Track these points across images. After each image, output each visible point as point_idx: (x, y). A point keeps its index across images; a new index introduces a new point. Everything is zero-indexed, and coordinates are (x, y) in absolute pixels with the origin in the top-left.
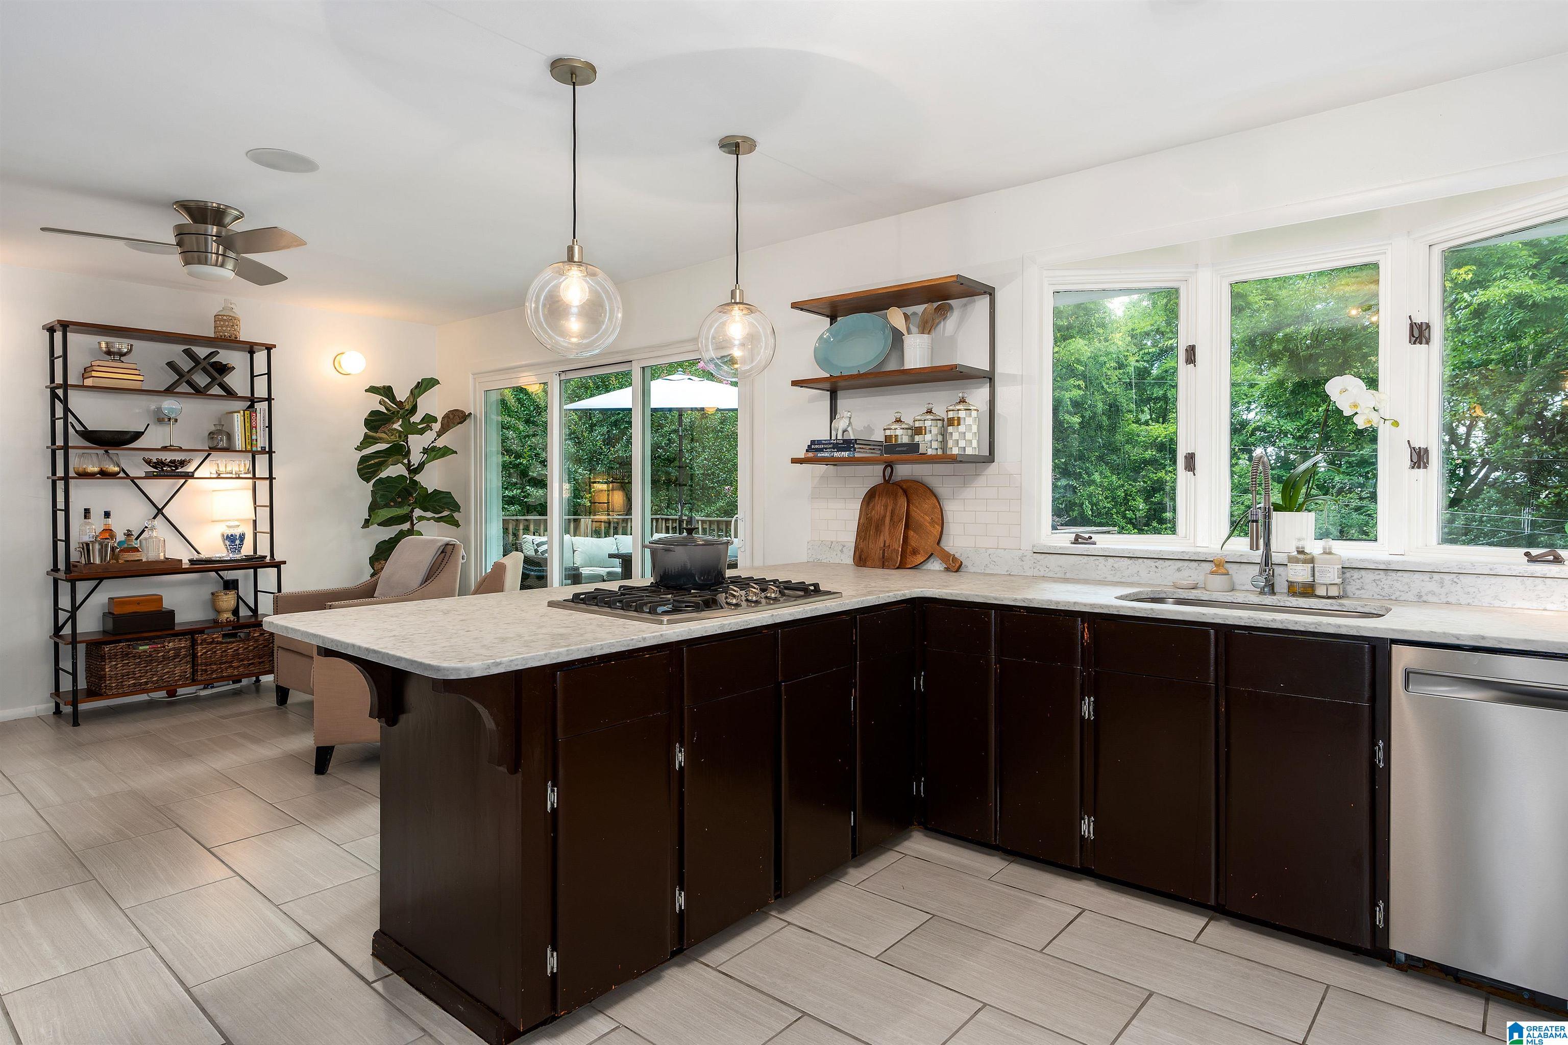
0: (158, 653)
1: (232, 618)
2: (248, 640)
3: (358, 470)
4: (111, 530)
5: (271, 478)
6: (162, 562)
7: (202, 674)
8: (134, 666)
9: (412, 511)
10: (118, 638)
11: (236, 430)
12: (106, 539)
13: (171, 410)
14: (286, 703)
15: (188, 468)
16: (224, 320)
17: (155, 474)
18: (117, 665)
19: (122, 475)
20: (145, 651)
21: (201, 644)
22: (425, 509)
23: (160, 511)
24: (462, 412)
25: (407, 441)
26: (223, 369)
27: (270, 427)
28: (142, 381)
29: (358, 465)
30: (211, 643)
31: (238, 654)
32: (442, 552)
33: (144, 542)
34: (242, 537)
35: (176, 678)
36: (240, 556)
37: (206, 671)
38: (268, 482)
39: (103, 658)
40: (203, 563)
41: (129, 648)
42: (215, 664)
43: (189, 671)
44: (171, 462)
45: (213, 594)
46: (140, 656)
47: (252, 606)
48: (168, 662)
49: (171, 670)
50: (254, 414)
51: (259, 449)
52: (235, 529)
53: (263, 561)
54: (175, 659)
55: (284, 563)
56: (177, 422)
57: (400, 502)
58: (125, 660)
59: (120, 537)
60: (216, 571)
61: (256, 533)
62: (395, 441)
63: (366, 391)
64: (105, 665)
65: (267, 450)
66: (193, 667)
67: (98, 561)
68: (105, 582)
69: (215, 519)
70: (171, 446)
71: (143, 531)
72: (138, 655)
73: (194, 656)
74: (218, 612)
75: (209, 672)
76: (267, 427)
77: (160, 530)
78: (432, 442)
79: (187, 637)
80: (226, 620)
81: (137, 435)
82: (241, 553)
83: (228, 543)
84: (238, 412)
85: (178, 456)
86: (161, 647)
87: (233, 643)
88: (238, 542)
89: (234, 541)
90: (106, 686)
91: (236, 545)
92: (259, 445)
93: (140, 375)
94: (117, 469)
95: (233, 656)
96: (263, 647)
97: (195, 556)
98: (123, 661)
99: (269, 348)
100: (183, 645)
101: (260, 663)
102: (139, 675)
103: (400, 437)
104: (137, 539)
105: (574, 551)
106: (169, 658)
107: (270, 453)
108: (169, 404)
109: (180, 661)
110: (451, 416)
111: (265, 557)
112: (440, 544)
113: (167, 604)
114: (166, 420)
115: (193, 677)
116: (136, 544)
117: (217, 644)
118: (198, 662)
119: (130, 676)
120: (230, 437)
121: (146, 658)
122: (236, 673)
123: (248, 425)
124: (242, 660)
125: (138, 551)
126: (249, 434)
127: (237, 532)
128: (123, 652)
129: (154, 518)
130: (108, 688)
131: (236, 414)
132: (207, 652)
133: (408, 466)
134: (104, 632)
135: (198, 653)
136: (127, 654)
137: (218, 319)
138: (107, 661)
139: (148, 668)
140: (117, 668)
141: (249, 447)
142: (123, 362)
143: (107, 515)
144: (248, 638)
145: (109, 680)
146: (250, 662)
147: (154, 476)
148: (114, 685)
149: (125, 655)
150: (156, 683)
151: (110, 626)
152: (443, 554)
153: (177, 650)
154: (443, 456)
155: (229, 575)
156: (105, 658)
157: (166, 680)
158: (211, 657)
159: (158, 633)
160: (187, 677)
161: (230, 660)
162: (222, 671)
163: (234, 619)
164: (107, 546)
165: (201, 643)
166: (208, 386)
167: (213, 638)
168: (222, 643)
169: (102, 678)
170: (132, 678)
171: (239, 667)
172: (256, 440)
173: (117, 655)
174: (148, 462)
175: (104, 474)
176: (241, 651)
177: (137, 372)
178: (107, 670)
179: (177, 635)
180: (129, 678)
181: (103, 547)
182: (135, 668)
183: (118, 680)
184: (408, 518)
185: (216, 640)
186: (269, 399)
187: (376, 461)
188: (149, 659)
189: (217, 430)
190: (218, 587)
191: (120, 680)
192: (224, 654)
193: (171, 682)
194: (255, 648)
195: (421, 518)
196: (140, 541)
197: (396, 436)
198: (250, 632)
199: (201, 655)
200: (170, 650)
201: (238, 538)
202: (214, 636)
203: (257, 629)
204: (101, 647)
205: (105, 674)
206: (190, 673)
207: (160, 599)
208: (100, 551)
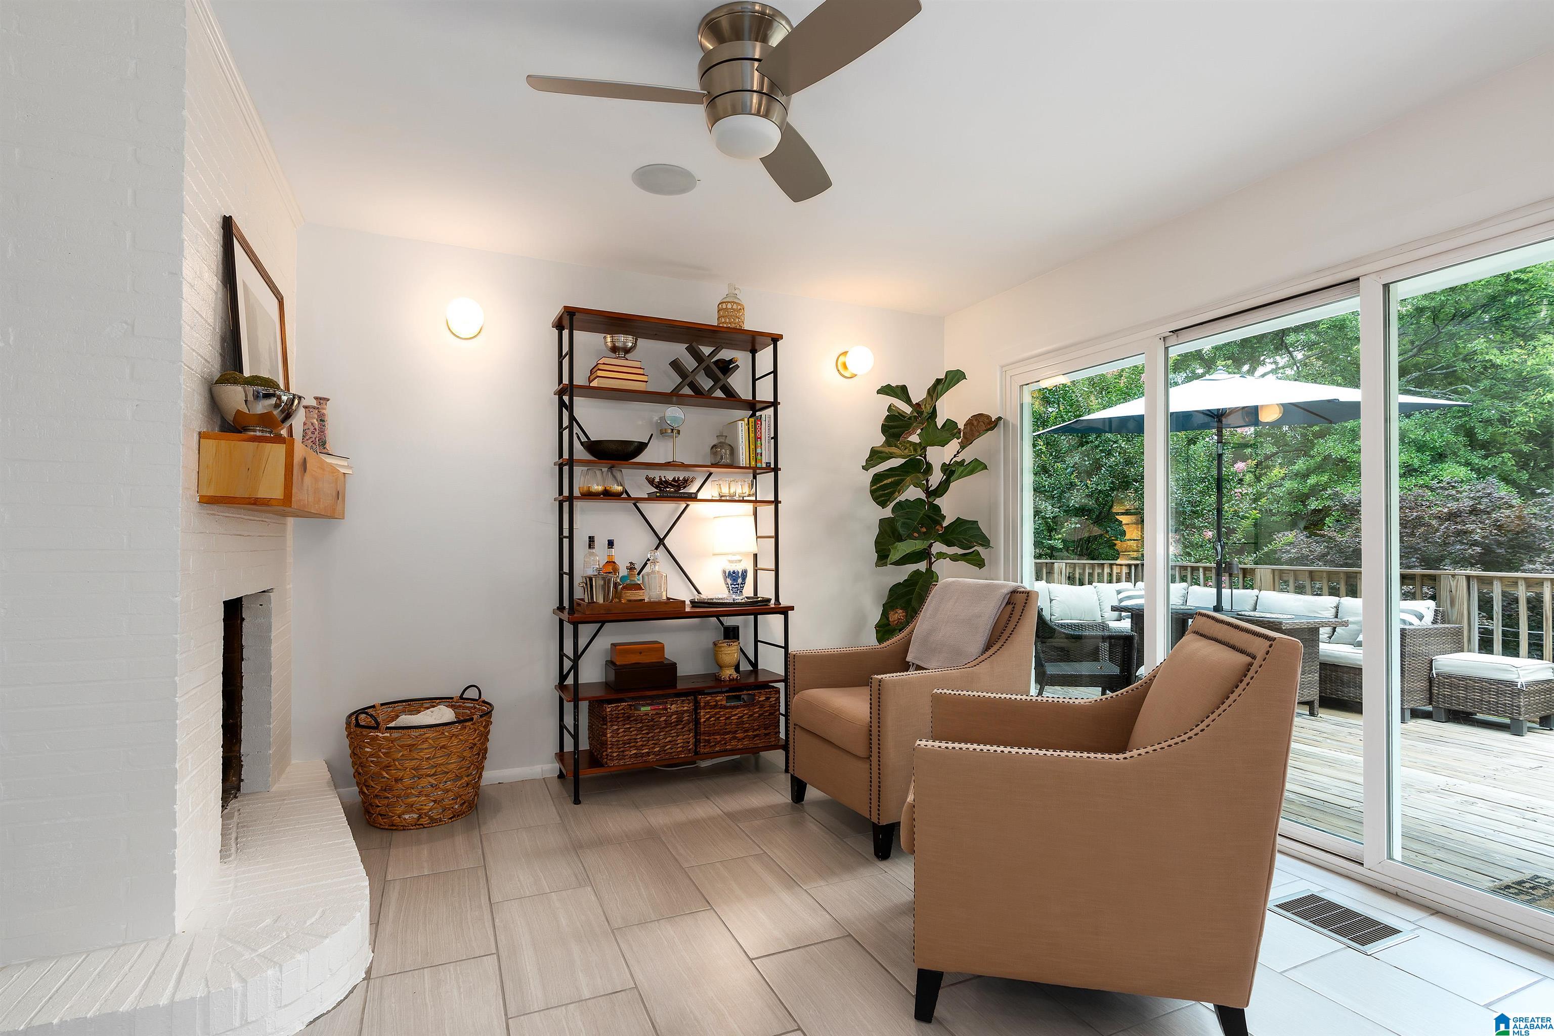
0: (660, 717)
1: (735, 675)
2: (753, 705)
3: (872, 492)
4: (614, 562)
5: (776, 502)
6: (665, 603)
7: (705, 746)
8: (635, 732)
9: (931, 546)
10: (621, 696)
11: (741, 442)
12: (609, 573)
13: (675, 419)
14: (803, 800)
15: (690, 489)
16: (730, 307)
17: (658, 494)
18: (618, 729)
19: (624, 496)
20: (647, 714)
21: (704, 708)
22: (949, 544)
23: (661, 541)
24: (988, 417)
25: (926, 455)
26: (727, 367)
27: (775, 438)
28: (646, 382)
29: (871, 486)
30: (715, 707)
31: (743, 723)
32: (1008, 603)
33: (646, 577)
34: (744, 574)
35: (679, 749)
36: (741, 598)
37: (708, 741)
38: (772, 507)
39: (604, 720)
40: (706, 605)
41: (631, 710)
42: (719, 734)
43: (692, 741)
44: (674, 480)
45: (715, 644)
46: (642, 720)
47: (752, 659)
48: (670, 728)
49: (673, 739)
50: (759, 422)
51: (764, 465)
52: (737, 564)
53: (767, 605)
54: (677, 725)
55: (792, 608)
56: (679, 434)
57: (924, 533)
58: (627, 724)
59: (623, 572)
60: (718, 615)
61: (757, 570)
62: (910, 456)
63: (879, 392)
64: (606, 729)
65: (772, 466)
66: (695, 736)
67: (601, 601)
68: (607, 626)
69: (717, 552)
70: (673, 461)
71: (646, 564)
72: (639, 718)
73: (697, 722)
74: (721, 667)
75: (713, 744)
76: (772, 438)
77: (662, 566)
78: (955, 457)
79: (690, 698)
80: (729, 677)
81: (641, 447)
82: (742, 595)
83: (729, 582)
84: (743, 420)
85: (681, 475)
86: (663, 709)
87: (737, 707)
88: (740, 581)
89: (735, 579)
90: (607, 755)
91: (738, 584)
92: (764, 461)
93: (643, 375)
94: (620, 488)
95: (737, 724)
96: (769, 715)
97: (697, 597)
98: (624, 725)
99: (775, 339)
100: (686, 708)
101: (766, 735)
102: (641, 743)
103: (915, 450)
104: (639, 574)
105: (1051, 600)
106: (671, 723)
107: (776, 470)
108: (673, 412)
109: (682, 728)
110: (975, 423)
111: (769, 600)
112: (1005, 591)
113: (670, 654)
114: (669, 431)
115: (696, 749)
116: (638, 580)
117: (721, 708)
118: (700, 730)
119: (632, 744)
120: (733, 451)
121: (648, 722)
122: (740, 747)
123: (752, 435)
124: (747, 731)
125: (641, 589)
126: (754, 447)
127: (739, 568)
128: (625, 714)
129: (657, 549)
130: (609, 758)
131: (740, 422)
132: (710, 718)
133: (927, 490)
134: (607, 685)
135: (701, 719)
136: (629, 717)
137: (722, 309)
138: (609, 724)
139: (650, 735)
140: (618, 734)
141: (753, 464)
142: (627, 359)
143: (611, 544)
144: (751, 703)
145: (610, 748)
146: (755, 733)
147: (657, 497)
148: (615, 754)
149: (628, 718)
150: (658, 755)
151: (612, 677)
152: (1010, 607)
153: (680, 714)
154: (971, 472)
155: (730, 621)
156: (606, 721)
157: (669, 751)
158: (714, 724)
159: (661, 692)
160: (690, 749)
161: (734, 730)
162: (725, 743)
163: (737, 677)
164: (609, 580)
165: (705, 706)
166: (712, 389)
167: (716, 701)
168: (725, 707)
169: (604, 744)
170: (634, 746)
171: (744, 739)
172: (761, 453)
173: (619, 718)
174: (651, 481)
175: (607, 495)
176: (745, 718)
177: (641, 371)
178: (609, 735)
179: (679, 695)
180: (631, 747)
181: (607, 582)
182: (637, 735)
183: (619, 748)
184: (924, 555)
185: (719, 703)
186: (775, 404)
187: (890, 480)
188: (651, 724)
189: (720, 443)
190: (719, 635)
191: (622, 749)
192: (728, 721)
193: (673, 754)
194: (761, 715)
195: (941, 555)
196: (643, 576)
197: (910, 450)
198: (754, 695)
199: (705, 722)
200: (673, 714)
201: (740, 575)
202: (718, 698)
203: (763, 691)
204: (603, 707)
205: (606, 741)
206: (692, 744)
207: (660, 648)
208: (603, 587)
